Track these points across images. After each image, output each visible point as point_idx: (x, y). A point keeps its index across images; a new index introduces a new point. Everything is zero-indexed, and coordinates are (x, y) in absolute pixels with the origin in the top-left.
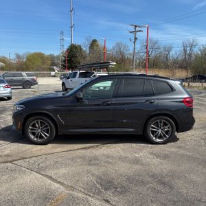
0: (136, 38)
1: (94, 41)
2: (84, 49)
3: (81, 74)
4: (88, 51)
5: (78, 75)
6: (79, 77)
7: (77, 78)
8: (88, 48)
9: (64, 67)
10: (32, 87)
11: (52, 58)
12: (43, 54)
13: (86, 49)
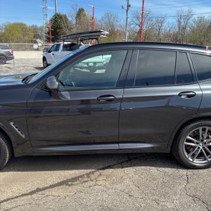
0: (129, 6)
1: (81, 10)
2: (70, 19)
3: (65, 46)
4: (74, 22)
5: (61, 48)
6: (63, 50)
7: (60, 51)
8: (74, 18)
9: (48, 40)
10: (7, 62)
11: (35, 29)
12: (25, 25)
13: (72, 19)
